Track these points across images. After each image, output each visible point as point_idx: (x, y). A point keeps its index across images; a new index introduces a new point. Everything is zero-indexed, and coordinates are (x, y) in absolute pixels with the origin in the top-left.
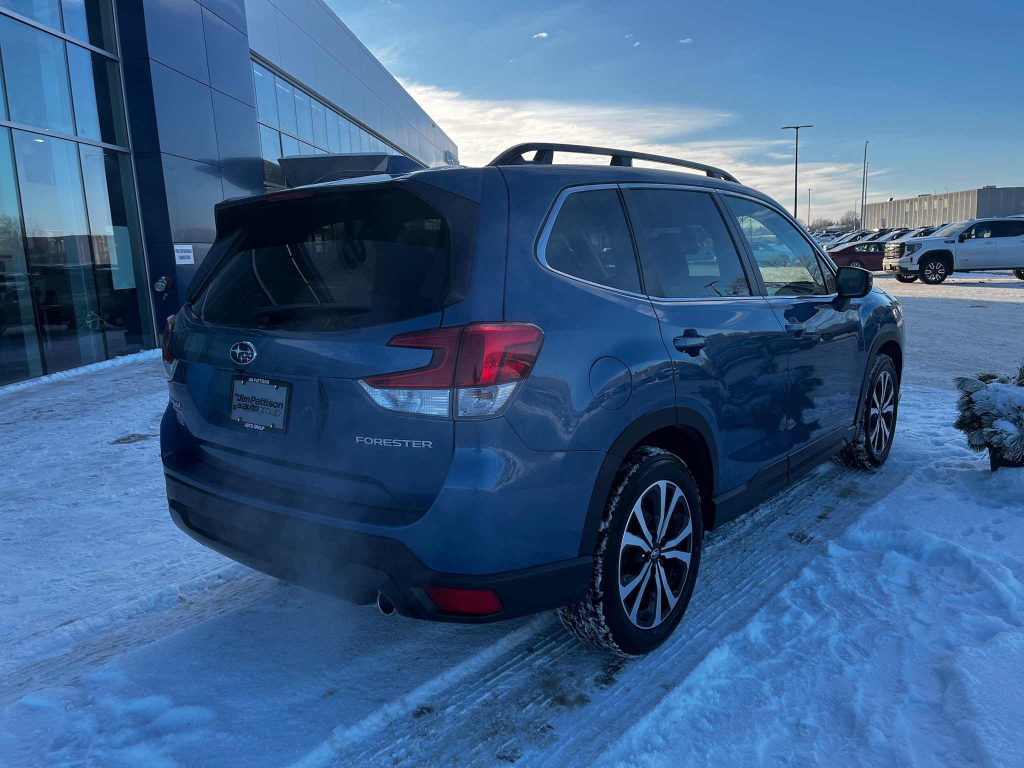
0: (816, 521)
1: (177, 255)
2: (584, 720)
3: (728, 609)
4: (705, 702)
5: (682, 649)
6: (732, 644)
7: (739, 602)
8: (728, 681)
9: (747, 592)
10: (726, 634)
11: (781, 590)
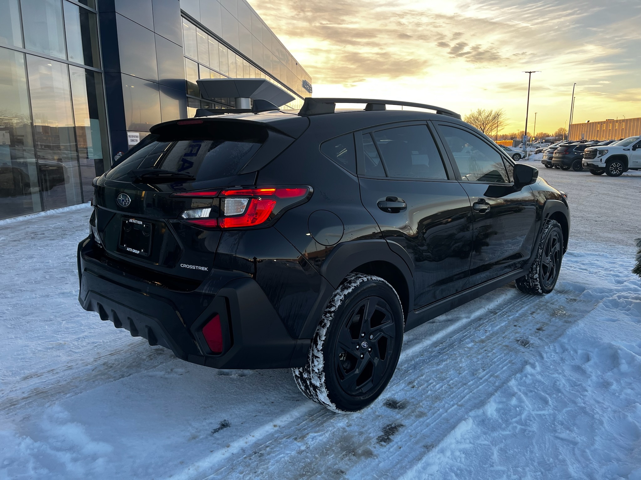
0: (536, 332)
1: (129, 139)
2: (368, 469)
3: (473, 392)
4: (454, 460)
5: (439, 419)
6: (474, 418)
7: (480, 387)
8: (471, 445)
9: (486, 380)
10: (471, 410)
11: (510, 380)
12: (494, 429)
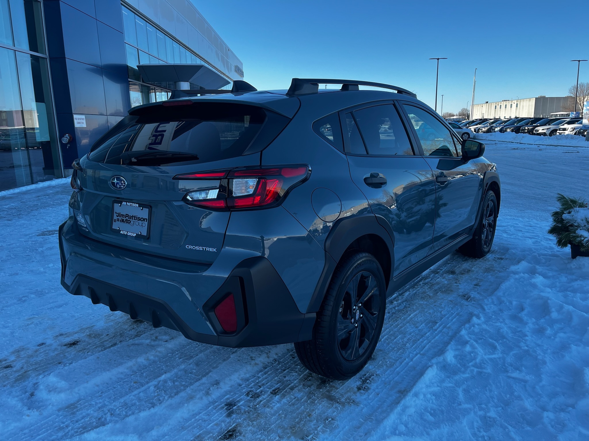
0: (474, 287)
1: (76, 121)
2: (353, 414)
3: (431, 342)
4: (427, 402)
5: (407, 367)
6: (437, 364)
7: (437, 337)
8: (439, 388)
9: (441, 331)
10: (432, 358)
11: (461, 330)
12: (455, 373)
